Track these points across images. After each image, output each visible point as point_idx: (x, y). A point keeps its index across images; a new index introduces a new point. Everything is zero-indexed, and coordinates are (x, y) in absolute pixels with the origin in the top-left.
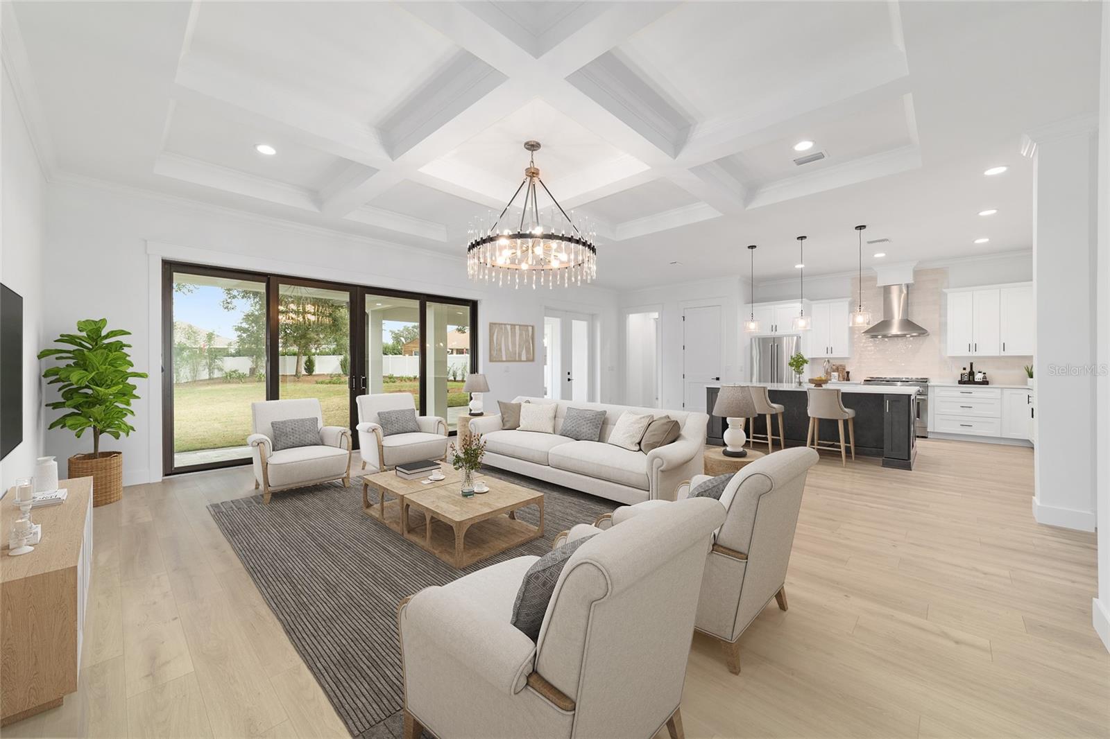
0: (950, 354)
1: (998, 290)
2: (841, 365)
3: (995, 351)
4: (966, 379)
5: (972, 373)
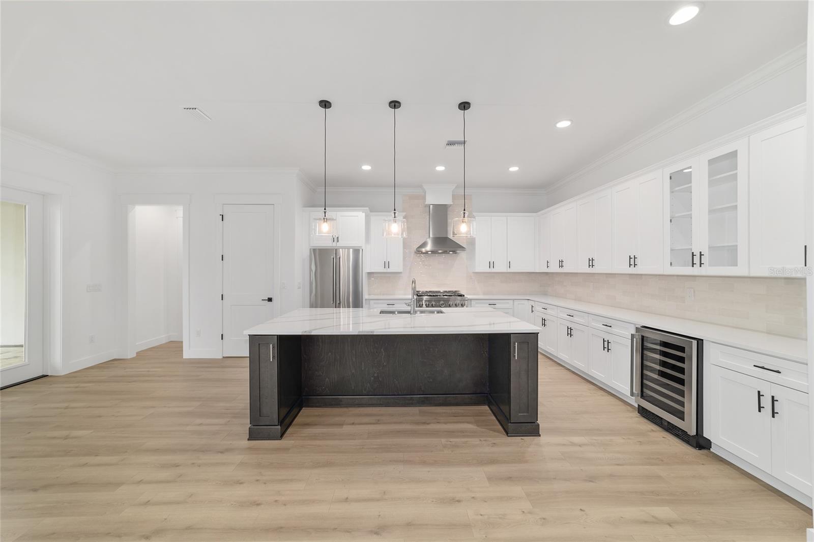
1: (506, 217)
3: (504, 269)
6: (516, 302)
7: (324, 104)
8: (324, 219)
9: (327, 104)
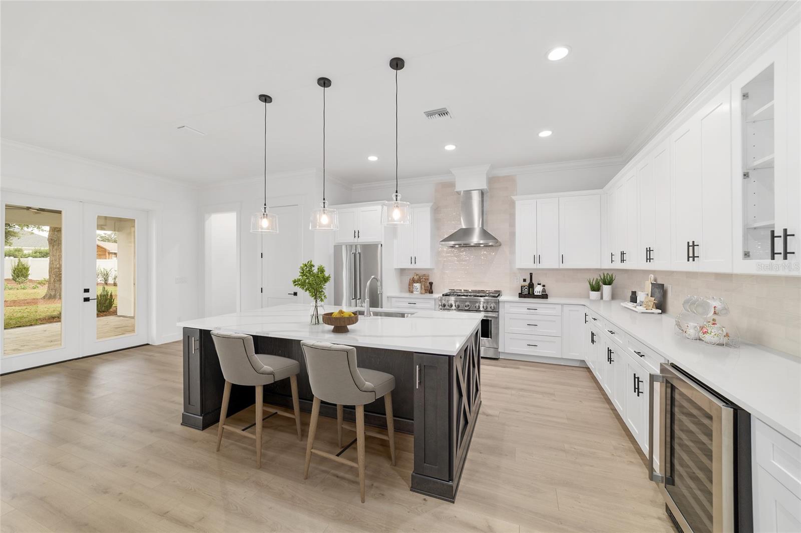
0: (518, 267)
1: (557, 198)
2: (424, 275)
3: (554, 264)
4: (526, 291)
5: (531, 286)
6: (566, 308)
7: (264, 98)
8: (264, 214)
9: (267, 98)
